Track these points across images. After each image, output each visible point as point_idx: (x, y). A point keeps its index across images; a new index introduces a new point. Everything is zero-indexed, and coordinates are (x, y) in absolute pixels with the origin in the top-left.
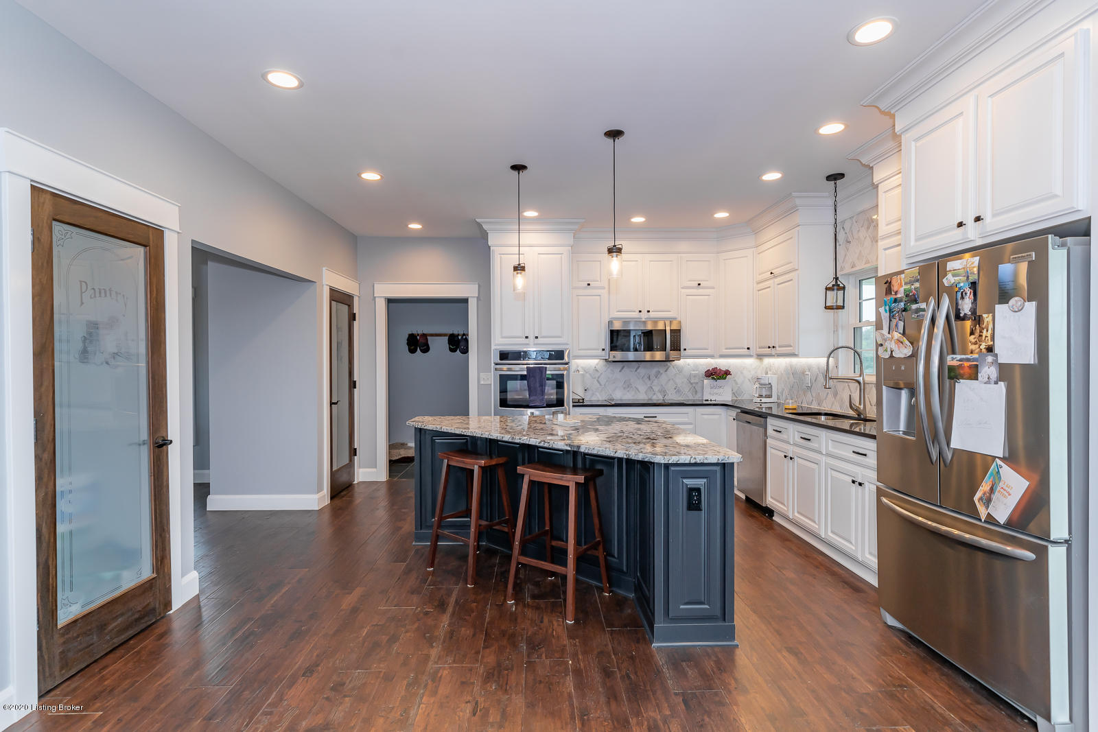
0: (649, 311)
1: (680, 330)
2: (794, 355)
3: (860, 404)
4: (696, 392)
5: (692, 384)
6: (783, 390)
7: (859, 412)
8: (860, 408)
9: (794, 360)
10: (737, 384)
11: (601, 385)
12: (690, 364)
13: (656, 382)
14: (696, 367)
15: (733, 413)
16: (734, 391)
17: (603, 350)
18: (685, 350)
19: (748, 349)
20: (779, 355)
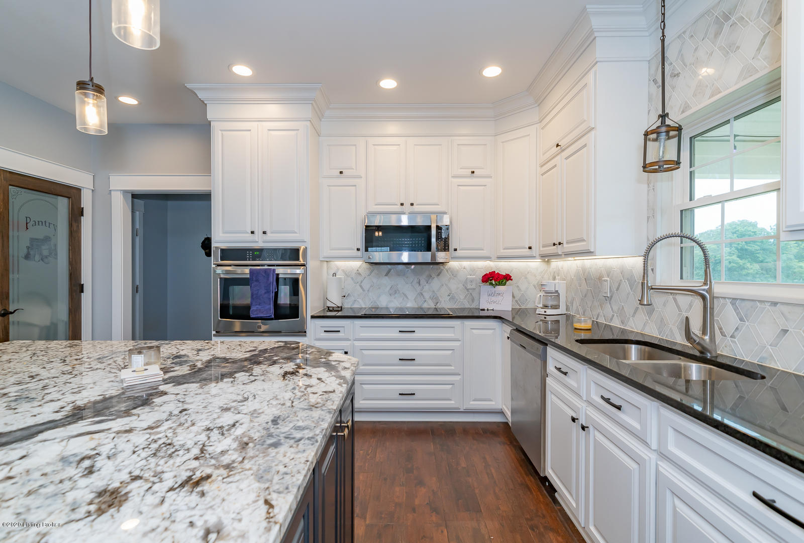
0: (412, 204)
1: (447, 227)
2: (589, 253)
3: (704, 332)
4: (473, 300)
5: (468, 290)
6: (573, 299)
7: (703, 347)
8: (703, 339)
9: (587, 262)
10: (520, 290)
11: (364, 290)
12: (464, 266)
13: (427, 287)
14: (473, 270)
15: (508, 329)
16: (517, 298)
17: (358, 250)
18: (456, 250)
19: (530, 248)
20: (568, 254)
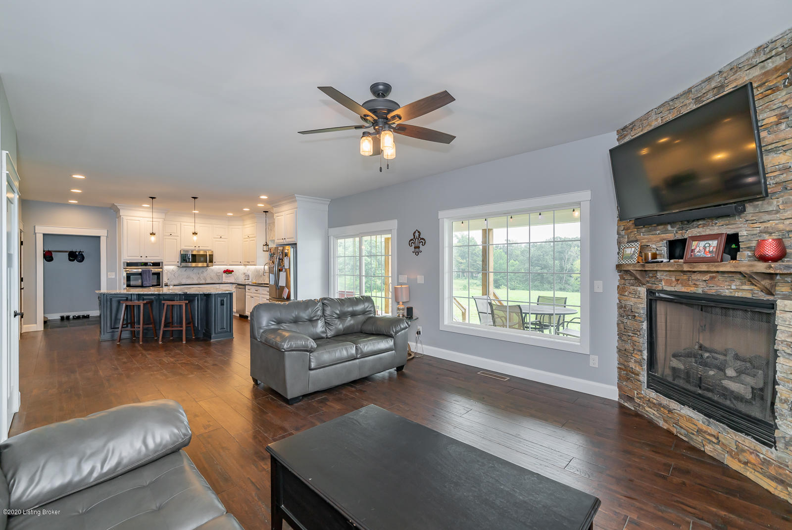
0: (199, 247)
1: (213, 255)
2: (255, 265)
4: (219, 278)
5: (217, 275)
6: (253, 277)
10: (236, 275)
12: (217, 268)
13: (201, 275)
14: (221, 269)
15: (234, 286)
16: (235, 278)
17: (178, 262)
18: (215, 262)
19: (240, 262)
20: (251, 265)
